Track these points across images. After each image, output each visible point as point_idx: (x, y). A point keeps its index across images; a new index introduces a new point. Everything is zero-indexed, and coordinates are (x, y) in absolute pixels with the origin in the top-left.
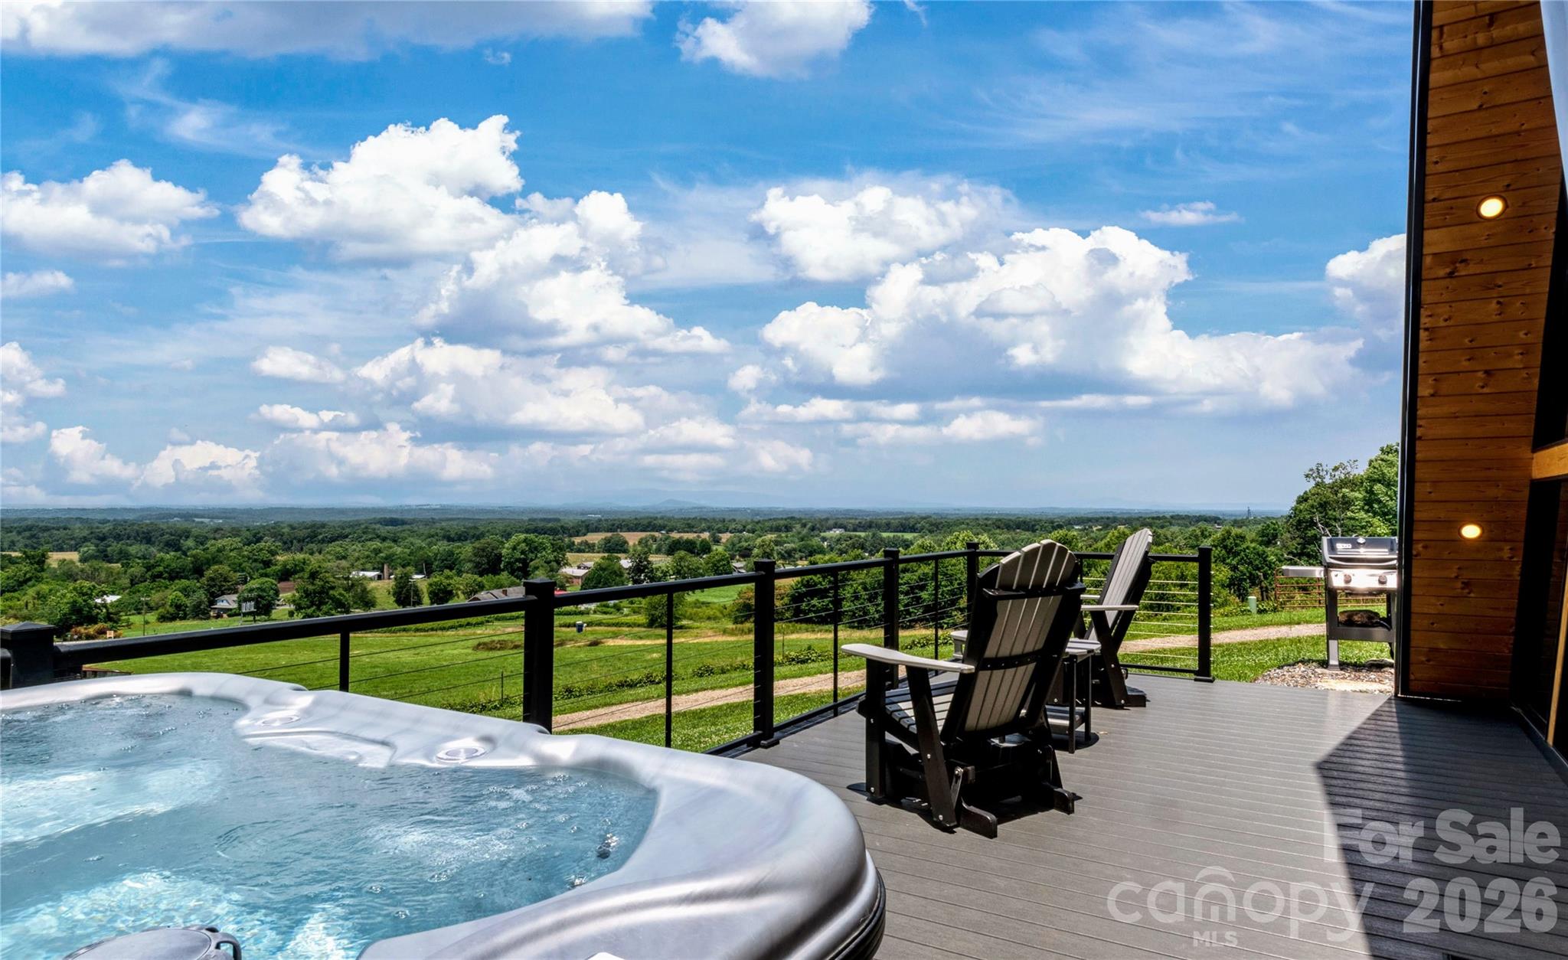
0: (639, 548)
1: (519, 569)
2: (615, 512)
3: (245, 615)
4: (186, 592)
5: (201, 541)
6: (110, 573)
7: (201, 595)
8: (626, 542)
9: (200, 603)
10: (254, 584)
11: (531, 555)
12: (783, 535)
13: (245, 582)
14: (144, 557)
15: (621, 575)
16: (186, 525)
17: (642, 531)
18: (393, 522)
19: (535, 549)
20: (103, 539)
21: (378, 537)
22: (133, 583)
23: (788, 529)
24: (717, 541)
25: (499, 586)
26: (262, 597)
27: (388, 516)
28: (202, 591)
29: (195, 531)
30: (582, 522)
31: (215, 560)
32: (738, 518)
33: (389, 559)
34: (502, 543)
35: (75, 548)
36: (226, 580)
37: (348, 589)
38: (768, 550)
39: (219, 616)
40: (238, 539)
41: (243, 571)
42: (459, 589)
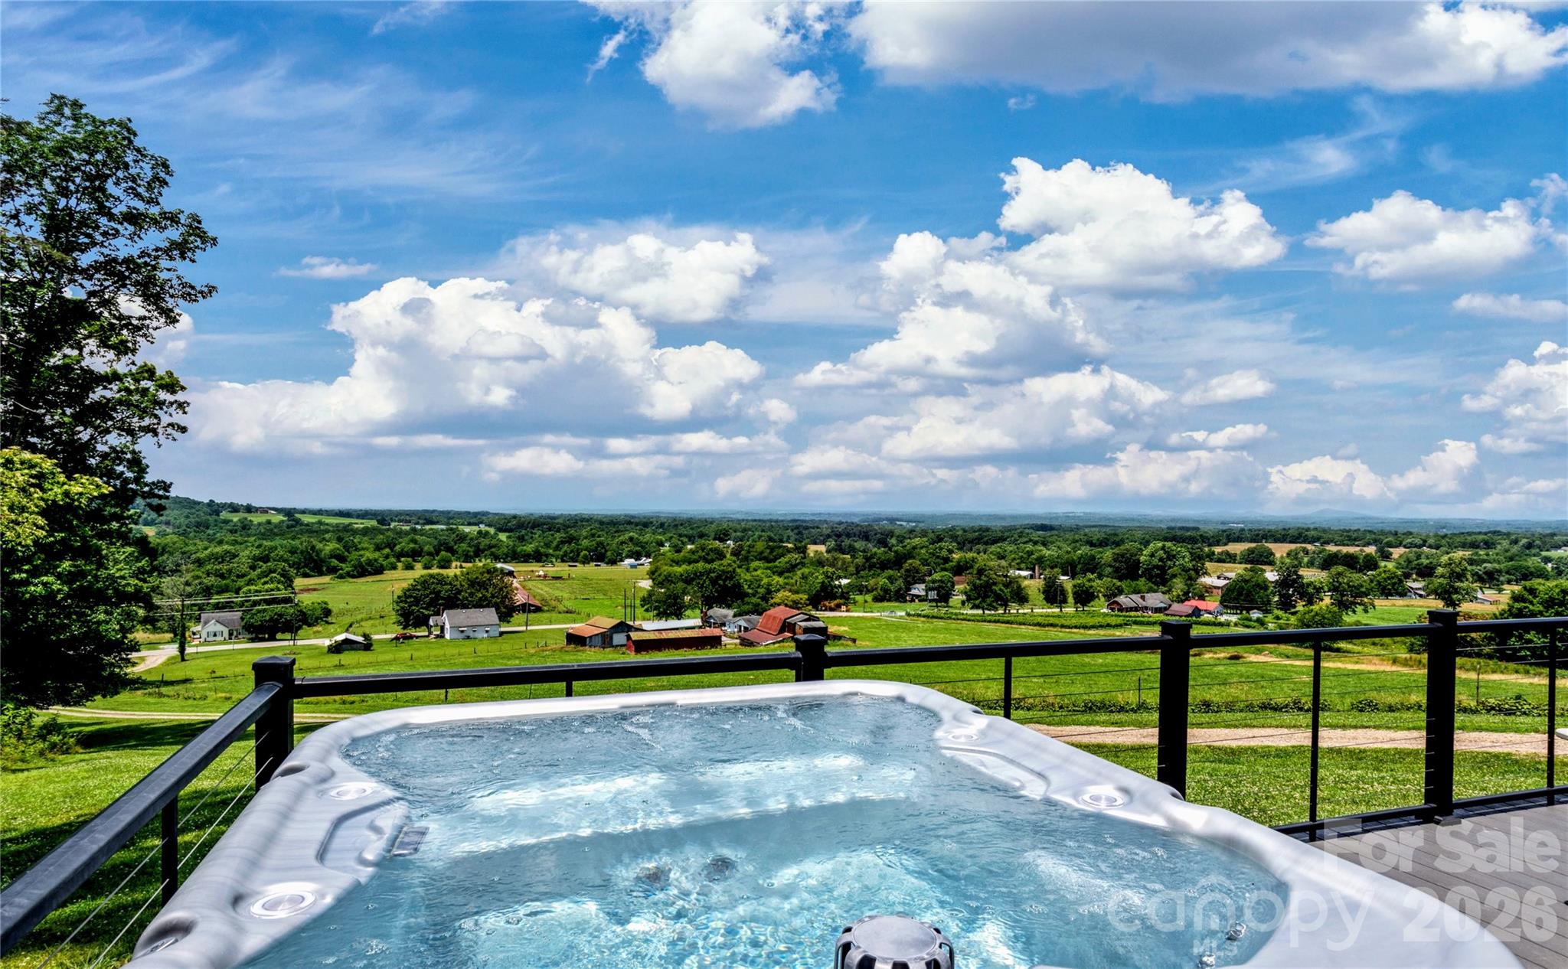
0: (1288, 561)
1: (1157, 575)
2: (1259, 522)
3: (931, 601)
4: (891, 579)
5: (901, 539)
6: (844, 562)
7: (900, 583)
8: (1272, 554)
9: (900, 589)
10: (937, 576)
11: (1169, 563)
12: (1481, 553)
13: (930, 574)
14: (864, 551)
15: (1266, 588)
16: (891, 527)
17: (1291, 542)
18: (1044, 528)
19: (1171, 556)
20: (839, 536)
21: (1031, 540)
22: (858, 572)
23: (1488, 545)
24: (1387, 556)
25: (1136, 591)
26: (943, 588)
27: (1039, 522)
28: (901, 580)
29: (897, 532)
30: (1224, 531)
31: (910, 555)
32: (1414, 530)
33: (1040, 560)
34: (1141, 549)
35: (823, 542)
36: (917, 571)
37: (1007, 585)
38: (1458, 570)
39: (912, 601)
40: (925, 539)
41: (928, 565)
42: (1099, 591)
